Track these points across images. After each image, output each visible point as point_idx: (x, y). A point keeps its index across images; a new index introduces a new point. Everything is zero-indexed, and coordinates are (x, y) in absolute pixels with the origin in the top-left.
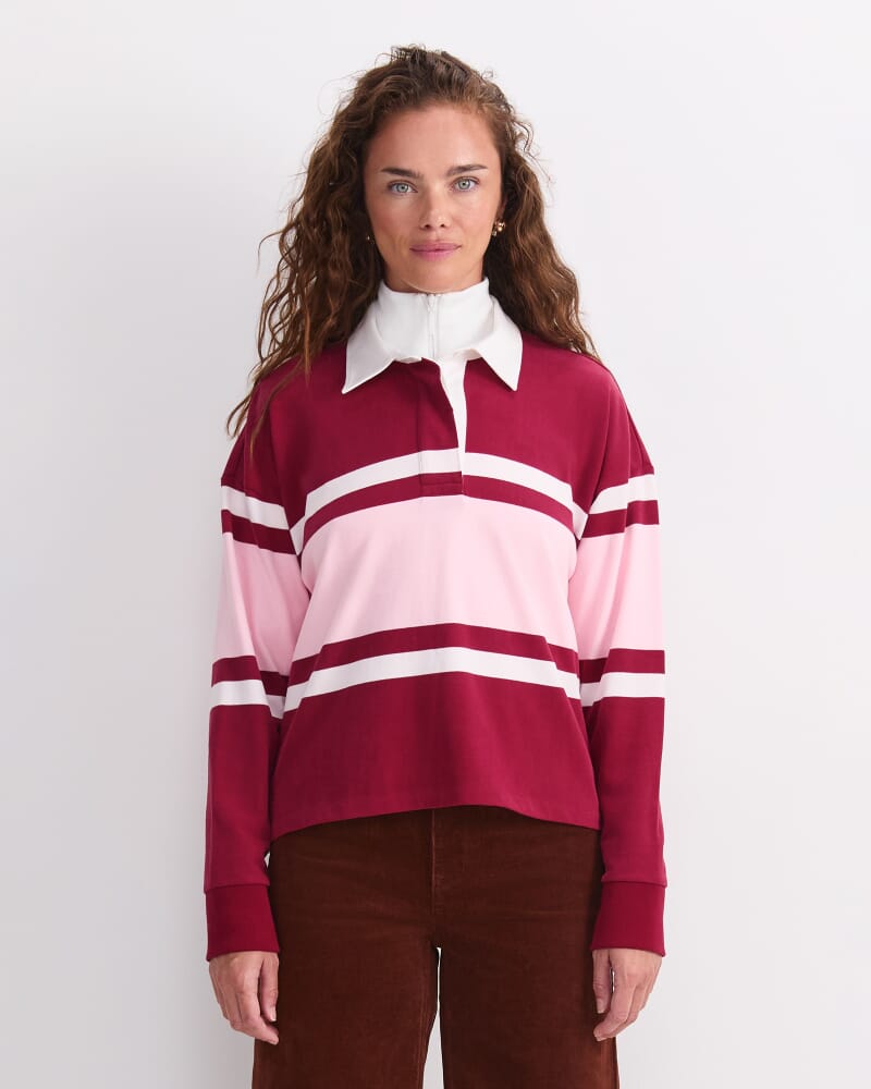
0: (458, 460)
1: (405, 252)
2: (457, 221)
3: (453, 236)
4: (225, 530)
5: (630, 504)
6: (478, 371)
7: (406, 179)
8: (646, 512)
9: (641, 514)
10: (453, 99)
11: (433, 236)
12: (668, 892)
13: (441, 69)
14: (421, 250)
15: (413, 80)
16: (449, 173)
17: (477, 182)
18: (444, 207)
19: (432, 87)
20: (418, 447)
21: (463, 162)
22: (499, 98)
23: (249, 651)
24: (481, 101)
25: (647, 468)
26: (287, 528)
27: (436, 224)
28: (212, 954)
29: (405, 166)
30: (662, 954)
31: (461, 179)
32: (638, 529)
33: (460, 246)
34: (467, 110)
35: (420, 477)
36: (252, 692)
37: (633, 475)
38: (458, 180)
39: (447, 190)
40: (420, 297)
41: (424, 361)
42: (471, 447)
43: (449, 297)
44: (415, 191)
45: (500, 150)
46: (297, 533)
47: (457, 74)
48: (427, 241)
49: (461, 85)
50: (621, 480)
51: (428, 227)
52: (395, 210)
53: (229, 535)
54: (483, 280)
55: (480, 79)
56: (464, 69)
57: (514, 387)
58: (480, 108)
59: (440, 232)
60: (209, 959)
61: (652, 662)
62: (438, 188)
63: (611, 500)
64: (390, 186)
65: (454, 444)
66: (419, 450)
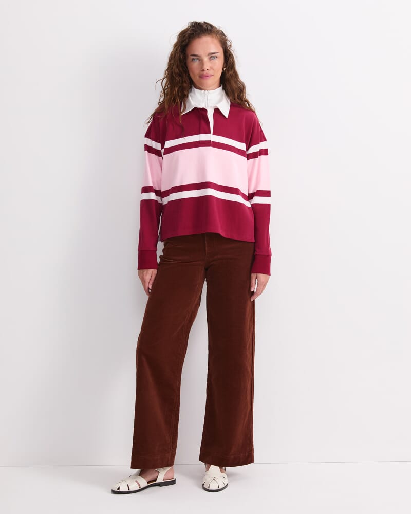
0: (211, 137)
1: (198, 77)
2: (211, 68)
3: (211, 72)
4: (145, 150)
5: (260, 150)
6: (217, 112)
7: (197, 57)
8: (265, 152)
9: (263, 152)
10: (209, 34)
11: (205, 73)
12: (272, 257)
13: (205, 26)
14: (202, 77)
15: (197, 29)
16: (209, 54)
17: (216, 57)
18: (207, 65)
19: (203, 31)
20: (199, 133)
21: (212, 52)
22: (223, 34)
23: (151, 184)
24: (217, 34)
25: (265, 140)
26: (160, 149)
27: (206, 69)
28: (139, 268)
29: (196, 53)
30: (270, 275)
31: (212, 56)
32: (263, 157)
33: (213, 75)
34: (213, 37)
35: (199, 141)
36: (152, 196)
37: (261, 141)
38: (211, 57)
39: (208, 60)
40: (203, 91)
41: (203, 108)
42: (214, 134)
43: (210, 91)
44: (199, 60)
45: (223, 48)
46: (163, 151)
47: (209, 27)
48: (203, 74)
49: (211, 30)
50: (258, 143)
51: (203, 70)
52: (194, 66)
53: (146, 151)
54: (220, 86)
55: (216, 28)
56: (211, 26)
57: (227, 117)
58: (217, 36)
59: (207, 71)
60: (138, 269)
61: (267, 194)
62: (206, 59)
63: (254, 149)
64: (193, 60)
65: (209, 132)
66: (200, 133)
